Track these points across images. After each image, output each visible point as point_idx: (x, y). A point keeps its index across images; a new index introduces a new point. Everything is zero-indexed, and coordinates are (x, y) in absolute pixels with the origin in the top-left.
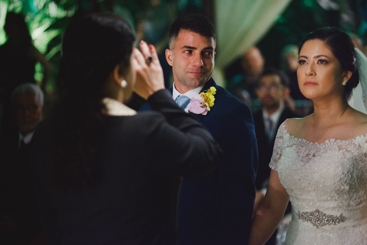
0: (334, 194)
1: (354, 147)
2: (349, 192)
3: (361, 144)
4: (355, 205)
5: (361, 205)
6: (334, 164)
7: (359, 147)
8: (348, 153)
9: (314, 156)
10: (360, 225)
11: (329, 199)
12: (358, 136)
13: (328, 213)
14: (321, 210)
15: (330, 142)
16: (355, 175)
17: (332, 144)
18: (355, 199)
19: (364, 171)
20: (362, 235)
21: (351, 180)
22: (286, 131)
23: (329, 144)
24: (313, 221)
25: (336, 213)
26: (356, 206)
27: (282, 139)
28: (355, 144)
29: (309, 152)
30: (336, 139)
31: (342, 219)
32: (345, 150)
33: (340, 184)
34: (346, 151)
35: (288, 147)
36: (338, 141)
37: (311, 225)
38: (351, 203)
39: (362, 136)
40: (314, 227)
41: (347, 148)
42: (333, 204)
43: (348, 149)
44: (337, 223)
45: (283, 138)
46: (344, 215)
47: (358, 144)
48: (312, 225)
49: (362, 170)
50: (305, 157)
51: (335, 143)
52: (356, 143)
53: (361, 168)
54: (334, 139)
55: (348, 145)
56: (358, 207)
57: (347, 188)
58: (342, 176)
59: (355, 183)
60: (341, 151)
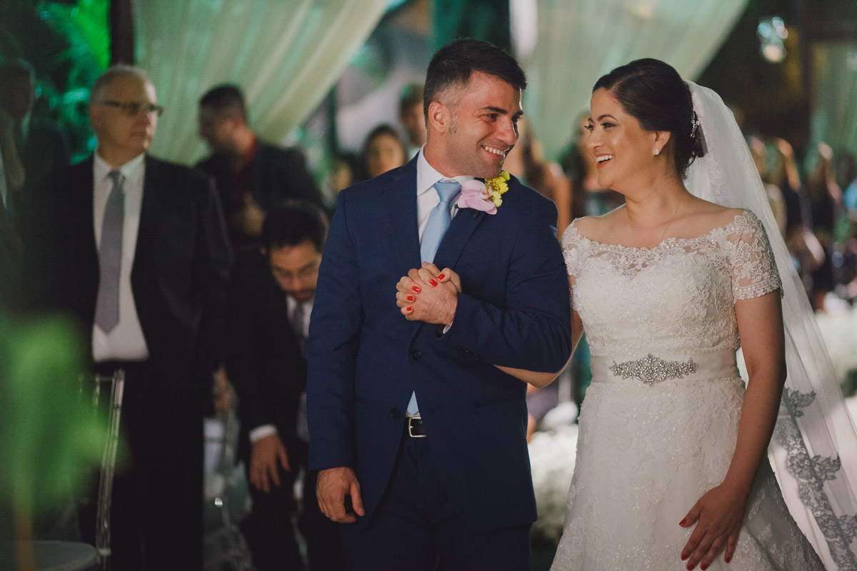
0: (681, 325)
1: (709, 247)
2: (705, 320)
3: (720, 243)
4: (711, 345)
5: (720, 345)
6: (683, 275)
7: (717, 246)
8: (701, 257)
9: (644, 265)
10: (720, 379)
11: (672, 334)
12: (714, 230)
13: (668, 359)
14: (656, 355)
15: (668, 244)
16: (714, 293)
17: (672, 246)
18: (713, 334)
19: (726, 288)
20: (725, 396)
21: (709, 301)
22: (579, 236)
23: (668, 247)
24: (643, 376)
25: (683, 359)
26: (714, 346)
27: (574, 249)
28: (711, 243)
29: (634, 261)
30: (678, 238)
31: (692, 367)
32: (696, 251)
33: (693, 306)
34: (699, 253)
35: (591, 256)
36: (682, 240)
37: (640, 384)
38: (706, 340)
39: (721, 230)
40: (645, 385)
41: (699, 248)
42: (677, 342)
43: (701, 251)
44: (684, 375)
45: (576, 247)
46: (694, 361)
47: (714, 243)
48: (642, 382)
49: (724, 287)
50: (629, 268)
51: (677, 245)
52: (712, 241)
53: (722, 282)
54: (674, 238)
55: (699, 244)
56: (715, 348)
57: (703, 313)
58: (697, 293)
59: (714, 306)
60: (690, 254)
